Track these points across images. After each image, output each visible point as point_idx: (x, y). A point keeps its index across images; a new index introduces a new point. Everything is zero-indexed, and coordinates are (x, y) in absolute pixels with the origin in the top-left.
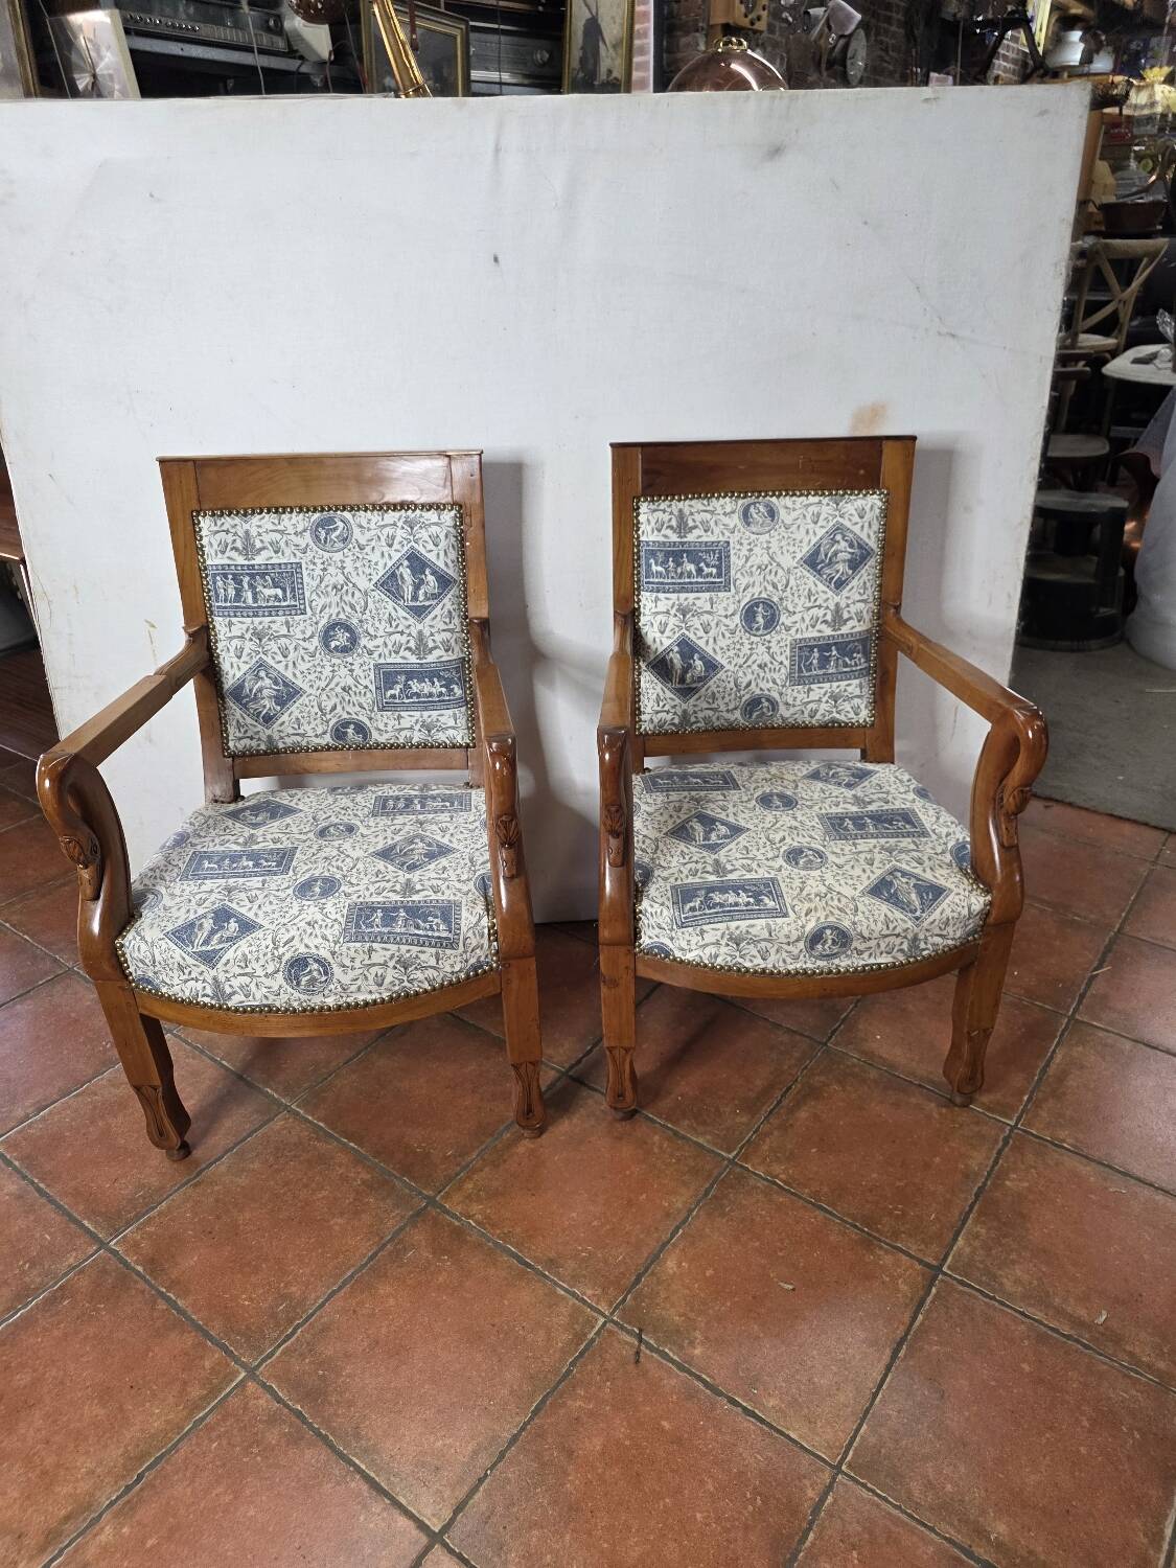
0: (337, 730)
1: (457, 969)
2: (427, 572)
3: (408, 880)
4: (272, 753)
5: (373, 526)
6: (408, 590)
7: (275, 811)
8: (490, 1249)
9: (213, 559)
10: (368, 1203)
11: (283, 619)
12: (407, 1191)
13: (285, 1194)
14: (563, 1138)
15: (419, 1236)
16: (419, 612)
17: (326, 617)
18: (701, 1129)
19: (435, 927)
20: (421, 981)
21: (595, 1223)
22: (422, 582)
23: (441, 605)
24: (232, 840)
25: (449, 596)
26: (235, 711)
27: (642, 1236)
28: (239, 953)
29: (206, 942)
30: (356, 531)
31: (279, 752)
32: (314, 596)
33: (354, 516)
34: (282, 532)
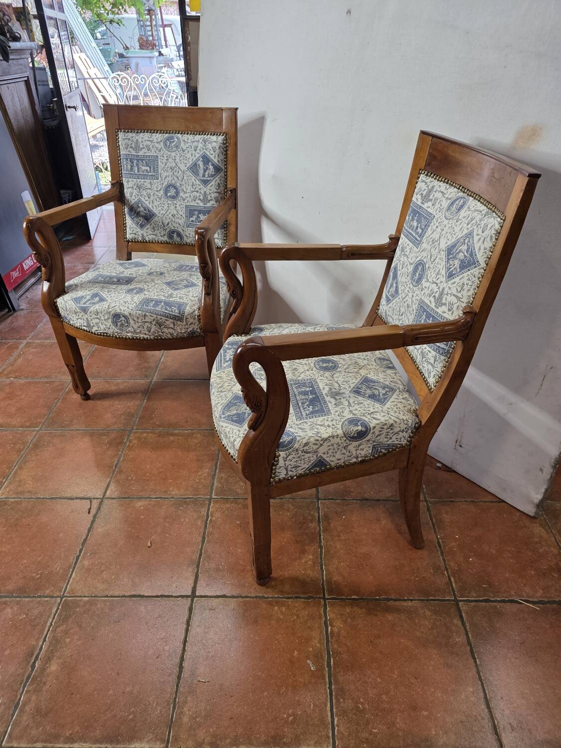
0: (170, 234)
1: (183, 331)
2: (210, 164)
3: (172, 293)
4: (144, 242)
5: (189, 141)
6: (201, 172)
9: (123, 152)
11: (149, 181)
16: (205, 182)
17: (167, 181)
19: (174, 311)
20: (167, 333)
22: (207, 168)
23: (215, 180)
25: (219, 176)
28: (95, 308)
29: (85, 303)
30: (182, 143)
31: (146, 242)
32: (162, 172)
33: (182, 136)
34: (151, 141)
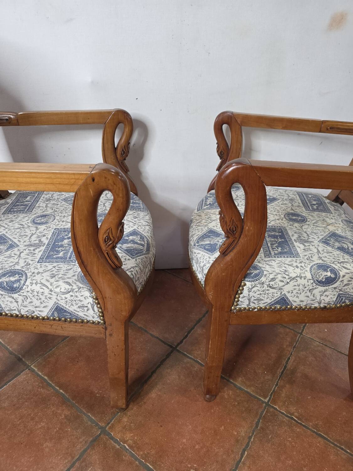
8: (137, 466)
10: (67, 431)
12: (89, 423)
13: (19, 425)
14: (176, 388)
15: (95, 456)
18: (248, 383)
21: (197, 447)
27: (224, 457)
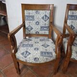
0: (36, 32)
1: (52, 59)
2: (47, 17)
4: (30, 34)
7: (31, 40)
9: (26, 14)
16: (45, 21)
17: (36, 21)
20: (48, 61)
24: (26, 43)
25: (49, 19)
26: (26, 30)
29: (25, 55)
33: (40, 11)
34: (33, 12)
